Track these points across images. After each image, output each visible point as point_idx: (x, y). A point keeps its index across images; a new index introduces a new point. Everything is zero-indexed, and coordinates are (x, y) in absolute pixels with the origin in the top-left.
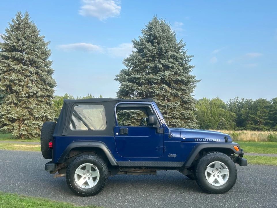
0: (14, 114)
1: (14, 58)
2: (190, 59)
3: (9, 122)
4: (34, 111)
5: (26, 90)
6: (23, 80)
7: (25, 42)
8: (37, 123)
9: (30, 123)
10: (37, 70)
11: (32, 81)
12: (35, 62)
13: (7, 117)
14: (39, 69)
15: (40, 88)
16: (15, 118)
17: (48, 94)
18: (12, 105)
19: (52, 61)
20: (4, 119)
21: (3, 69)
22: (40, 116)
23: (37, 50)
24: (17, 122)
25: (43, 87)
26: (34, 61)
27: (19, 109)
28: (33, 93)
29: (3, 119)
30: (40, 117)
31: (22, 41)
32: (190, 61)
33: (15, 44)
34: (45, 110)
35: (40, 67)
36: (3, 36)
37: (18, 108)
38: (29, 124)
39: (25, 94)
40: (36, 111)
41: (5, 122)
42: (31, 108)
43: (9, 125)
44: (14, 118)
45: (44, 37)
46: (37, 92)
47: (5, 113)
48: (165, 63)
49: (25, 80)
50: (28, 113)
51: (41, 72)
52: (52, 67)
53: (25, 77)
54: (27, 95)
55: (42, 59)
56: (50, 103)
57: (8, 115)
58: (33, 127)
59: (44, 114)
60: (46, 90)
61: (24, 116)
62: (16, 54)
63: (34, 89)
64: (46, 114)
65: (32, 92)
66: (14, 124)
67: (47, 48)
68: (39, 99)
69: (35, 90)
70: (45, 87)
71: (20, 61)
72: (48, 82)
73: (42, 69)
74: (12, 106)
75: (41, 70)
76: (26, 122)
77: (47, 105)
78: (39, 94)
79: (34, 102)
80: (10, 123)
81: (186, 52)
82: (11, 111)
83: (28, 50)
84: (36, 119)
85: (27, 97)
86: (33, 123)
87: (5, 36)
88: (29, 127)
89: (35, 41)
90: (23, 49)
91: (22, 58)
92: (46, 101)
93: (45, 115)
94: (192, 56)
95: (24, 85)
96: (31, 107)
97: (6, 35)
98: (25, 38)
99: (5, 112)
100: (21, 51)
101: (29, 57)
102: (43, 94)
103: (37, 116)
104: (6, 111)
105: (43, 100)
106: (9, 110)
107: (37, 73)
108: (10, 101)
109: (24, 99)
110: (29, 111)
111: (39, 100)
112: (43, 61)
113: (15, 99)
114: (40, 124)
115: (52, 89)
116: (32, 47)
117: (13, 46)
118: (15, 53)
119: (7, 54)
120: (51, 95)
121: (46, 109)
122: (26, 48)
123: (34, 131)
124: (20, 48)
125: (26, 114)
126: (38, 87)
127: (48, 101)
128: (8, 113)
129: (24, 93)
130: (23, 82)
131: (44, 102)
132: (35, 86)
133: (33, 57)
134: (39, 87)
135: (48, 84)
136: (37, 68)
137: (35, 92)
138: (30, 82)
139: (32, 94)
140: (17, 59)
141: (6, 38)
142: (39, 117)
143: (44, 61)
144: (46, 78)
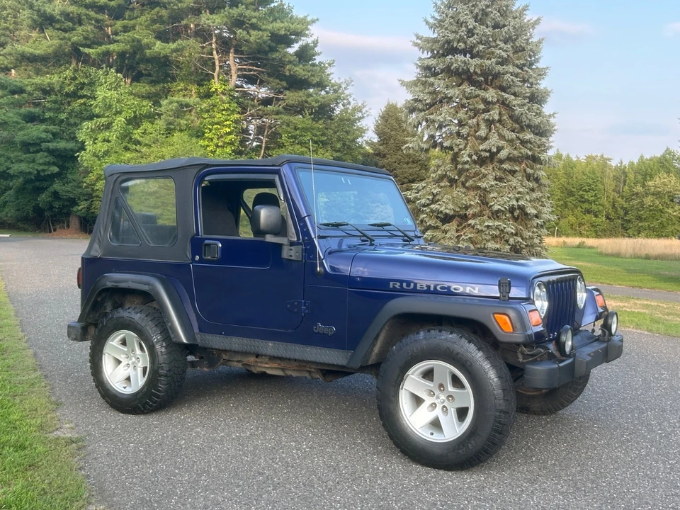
0: (447, 203)
1: (448, 71)
3: (436, 222)
4: (492, 195)
5: (473, 147)
6: (467, 123)
7: (474, 28)
8: (497, 223)
9: (480, 225)
10: (503, 94)
11: (490, 123)
12: (497, 76)
13: (432, 211)
14: (508, 91)
15: (507, 138)
16: (448, 211)
17: (527, 154)
18: (445, 183)
19: (545, 67)
20: (425, 216)
21: (425, 100)
22: (505, 208)
23: (502, 45)
24: (454, 220)
25: (513, 136)
26: (493, 72)
27: (458, 192)
28: (489, 151)
29: (425, 214)
30: (503, 209)
31: (467, 27)
33: (451, 36)
34: (519, 193)
35: (509, 87)
36: (431, 21)
37: (458, 189)
38: (479, 227)
39: (470, 156)
40: (495, 194)
41: (429, 221)
42: (485, 189)
43: (437, 228)
44: (446, 214)
45: (525, 8)
46: (499, 149)
47: (428, 202)
49: (470, 122)
50: (477, 200)
51: (513, 97)
52: (543, 84)
53: (472, 114)
54: (475, 157)
55: (517, 66)
56: (535, 176)
57: (432, 206)
58: (487, 233)
59: (515, 203)
60: (523, 142)
61: (467, 208)
62: (453, 61)
63: (494, 141)
64: (522, 203)
65: (485, 151)
66: (446, 227)
67: (531, 35)
68: (506, 166)
69: (494, 145)
70: (521, 136)
71: (464, 76)
72: (527, 122)
73: (516, 89)
74: (442, 184)
75: (515, 94)
76: (471, 222)
77: (528, 180)
78: (503, 154)
79: (494, 174)
80: (439, 224)
82: (440, 197)
83: (481, 47)
84: (496, 215)
85: (475, 162)
86: (486, 224)
87: (433, 17)
88: (479, 234)
89: (502, 23)
90: (468, 47)
91: (465, 68)
92: (525, 170)
93: (518, 205)
95: (468, 133)
96: (483, 185)
97: (437, 15)
98: (476, 18)
99: (428, 199)
100: (464, 52)
101: (481, 65)
102: (515, 152)
103: (496, 207)
104: (430, 197)
105: (517, 168)
106: (437, 194)
107: (504, 103)
108: (439, 172)
109: (467, 166)
110: (480, 196)
111: (505, 169)
112: (520, 71)
113: (449, 169)
114: (505, 228)
115: (540, 140)
116: (491, 39)
117: (448, 42)
118: (451, 59)
119: (432, 62)
120: (536, 154)
121: (521, 190)
122: (475, 41)
123: (489, 244)
124: (462, 45)
125: (472, 203)
126: (502, 137)
127: (529, 171)
128: (433, 202)
129: (467, 152)
130: (467, 127)
131: (517, 174)
132: (496, 135)
133: (489, 62)
134: (505, 137)
135: (529, 126)
136: (503, 89)
137: (494, 150)
138: (483, 126)
139: (488, 154)
140: (457, 73)
141: (435, 24)
142: (502, 211)
143: (521, 69)
144: (522, 114)
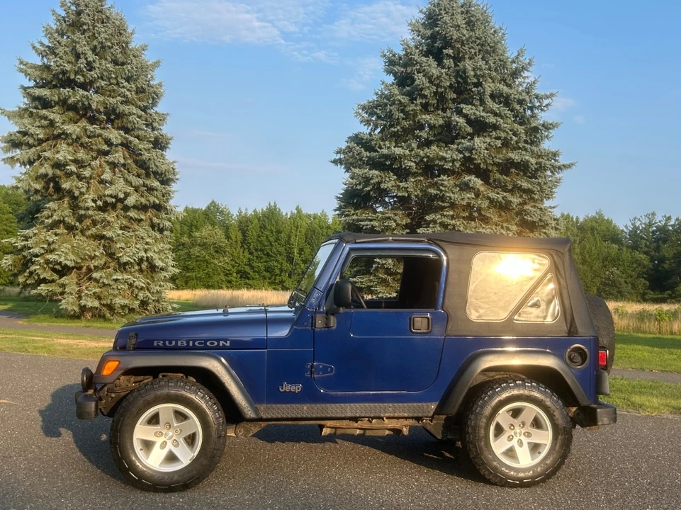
0: (66, 254)
1: (64, 104)
2: (546, 102)
3: (52, 275)
4: (118, 246)
5: (96, 191)
6: (89, 164)
7: (94, 61)
8: (126, 277)
9: (107, 278)
10: (127, 136)
11: (113, 165)
12: (120, 116)
13: (47, 262)
14: (132, 133)
15: (133, 184)
16: (68, 263)
17: (154, 202)
18: (62, 230)
19: (165, 113)
20: (38, 267)
21: (38, 135)
22: (134, 260)
23: (126, 84)
24: (73, 274)
25: (140, 181)
26: (118, 112)
27: (79, 240)
28: (116, 197)
29: (37, 265)
30: (132, 261)
31: (86, 59)
32: (545, 109)
33: (68, 67)
34: (147, 243)
35: (133, 130)
36: (38, 46)
37: (77, 237)
38: (105, 281)
39: (94, 201)
40: (123, 245)
41: (42, 273)
42: (111, 239)
43: (53, 281)
44: (66, 265)
45: (144, 48)
46: (127, 195)
47: (42, 251)
48: (474, 114)
49: (93, 163)
50: (102, 250)
51: (137, 141)
52: (166, 130)
53: (95, 155)
54: (100, 203)
55: (140, 108)
56: (161, 226)
57: (50, 257)
58: (115, 287)
59: (144, 254)
60: (150, 190)
61: (92, 258)
62: (70, 94)
63: (119, 187)
64: (150, 254)
65: (111, 196)
66: (65, 280)
67: (152, 77)
68: (132, 214)
69: (120, 191)
70: (148, 182)
71: (82, 112)
72: (155, 168)
73: (140, 133)
74: (58, 231)
75: (138, 137)
76: (96, 275)
77: (153, 229)
78: (131, 201)
79: (119, 222)
80: (56, 277)
81: (534, 82)
82: (57, 246)
83: (103, 83)
84: (123, 267)
85: (99, 209)
86: (115, 277)
87: (42, 44)
88: (104, 289)
89: (121, 60)
90: (88, 81)
91: (86, 103)
92: (151, 220)
93: (147, 257)
94: (552, 95)
95: (91, 176)
96: (109, 234)
97: (46, 42)
98: (94, 50)
99: (43, 248)
100: (84, 86)
101: (104, 103)
102: (143, 200)
103: (125, 259)
104: (45, 246)
105: (143, 217)
106: (53, 242)
107: (126, 145)
108: (55, 217)
109: (90, 212)
110: (104, 246)
111: (131, 217)
112: (143, 113)
113: (67, 214)
114: (134, 281)
115: (165, 188)
116: (113, 76)
117: (64, 73)
118: (68, 92)
119: (46, 93)
120: (162, 203)
121: (148, 240)
122: (96, 76)
123: (117, 299)
124: (80, 79)
125: (97, 254)
126: (128, 182)
127: (156, 220)
128: (52, 251)
129: (91, 197)
130: (90, 169)
131: (143, 223)
132: (122, 179)
133: (115, 100)
134: (131, 183)
135: (155, 173)
136: (127, 131)
137: (121, 196)
138: (107, 168)
139: (114, 200)
140: (73, 108)
141: (45, 51)
142: (131, 263)
143: (145, 112)
144: (149, 159)
